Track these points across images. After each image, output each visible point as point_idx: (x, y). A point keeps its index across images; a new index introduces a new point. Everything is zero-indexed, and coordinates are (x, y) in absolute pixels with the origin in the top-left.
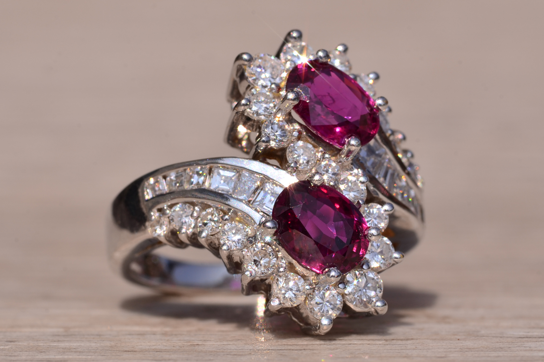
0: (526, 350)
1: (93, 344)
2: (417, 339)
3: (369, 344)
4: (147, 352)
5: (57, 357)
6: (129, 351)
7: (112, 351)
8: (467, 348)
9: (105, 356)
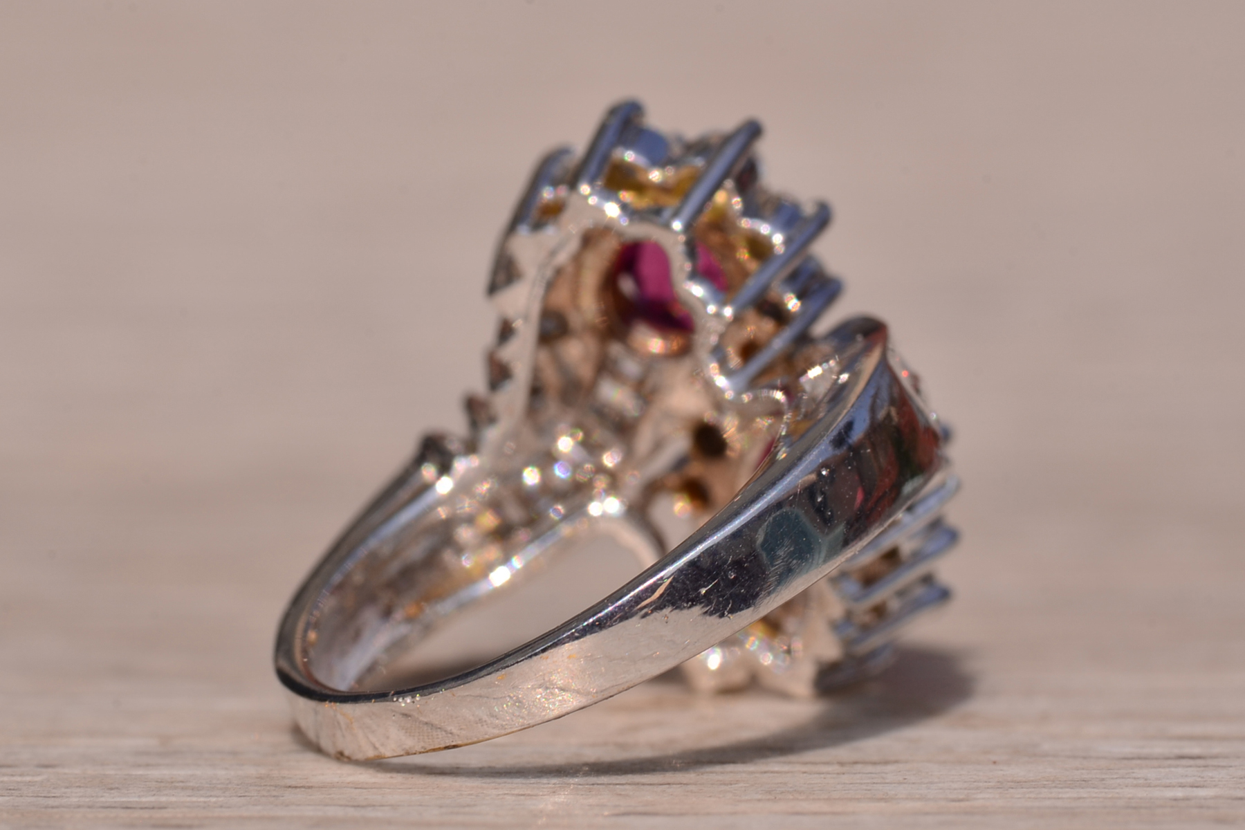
0: (1136, 786)
1: (221, 773)
2: (906, 762)
3: (805, 773)
4: (334, 789)
5: (144, 799)
6: (296, 787)
7: (261, 786)
8: (1012, 782)
9: (245, 798)
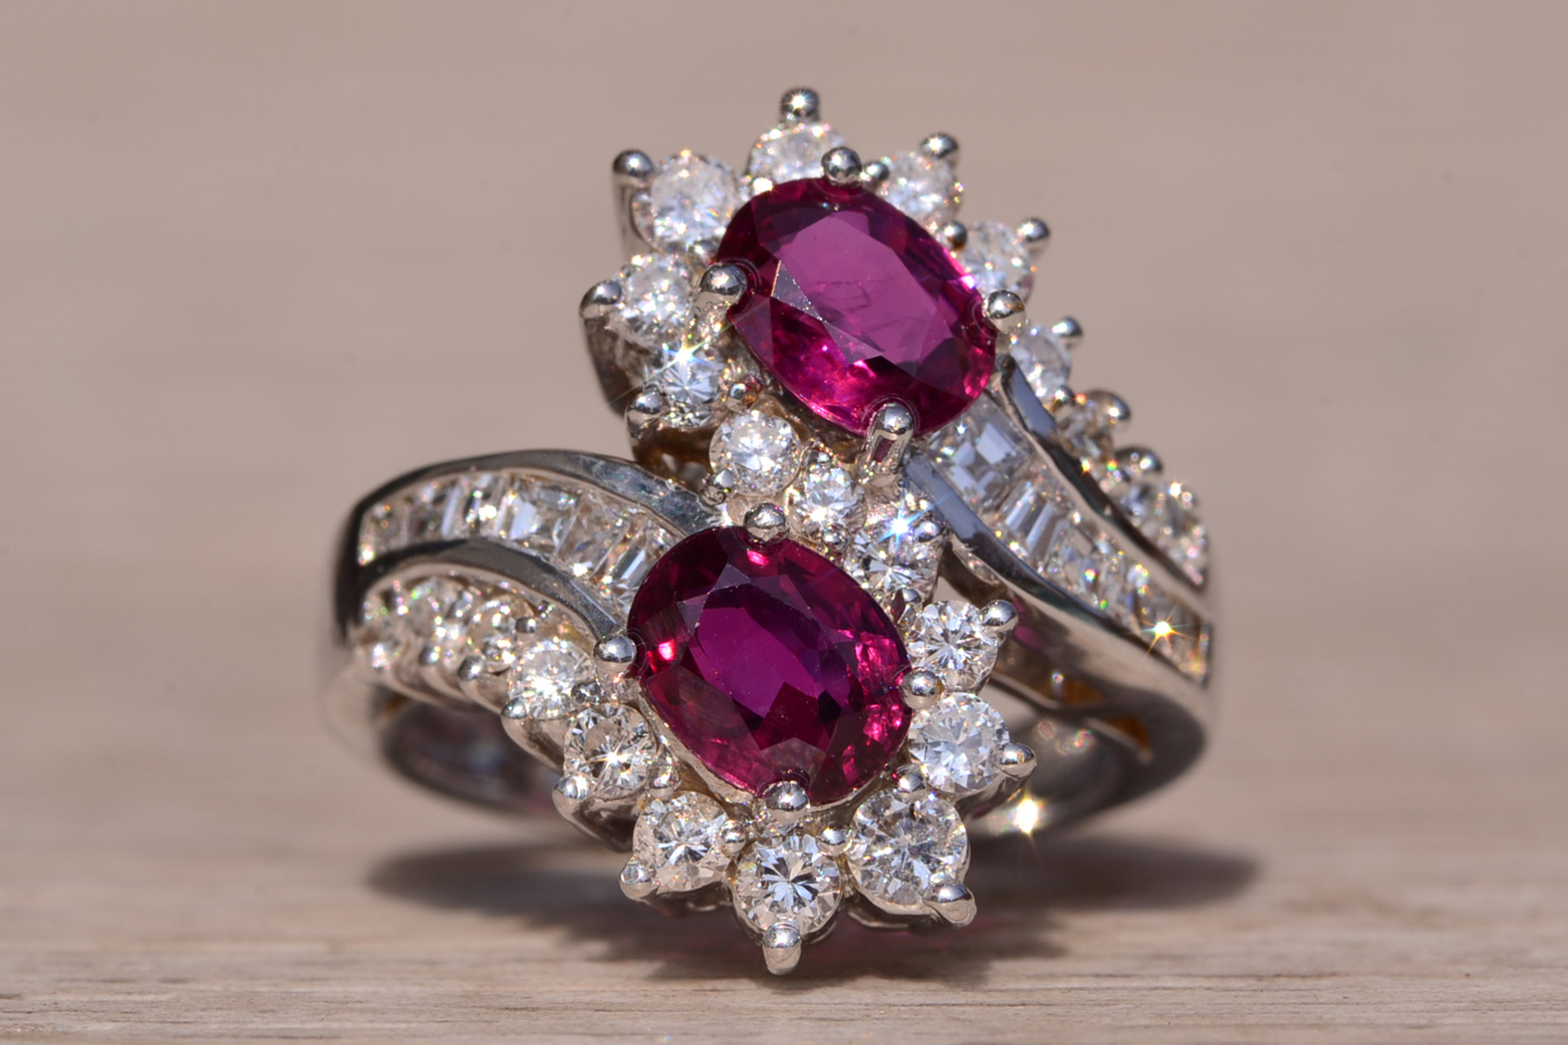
1: (413, 990)
2: (1347, 975)
4: (568, 1012)
5: (308, 1026)
6: (516, 1009)
7: (467, 1007)
8: (1492, 1001)
9: (446, 1024)
